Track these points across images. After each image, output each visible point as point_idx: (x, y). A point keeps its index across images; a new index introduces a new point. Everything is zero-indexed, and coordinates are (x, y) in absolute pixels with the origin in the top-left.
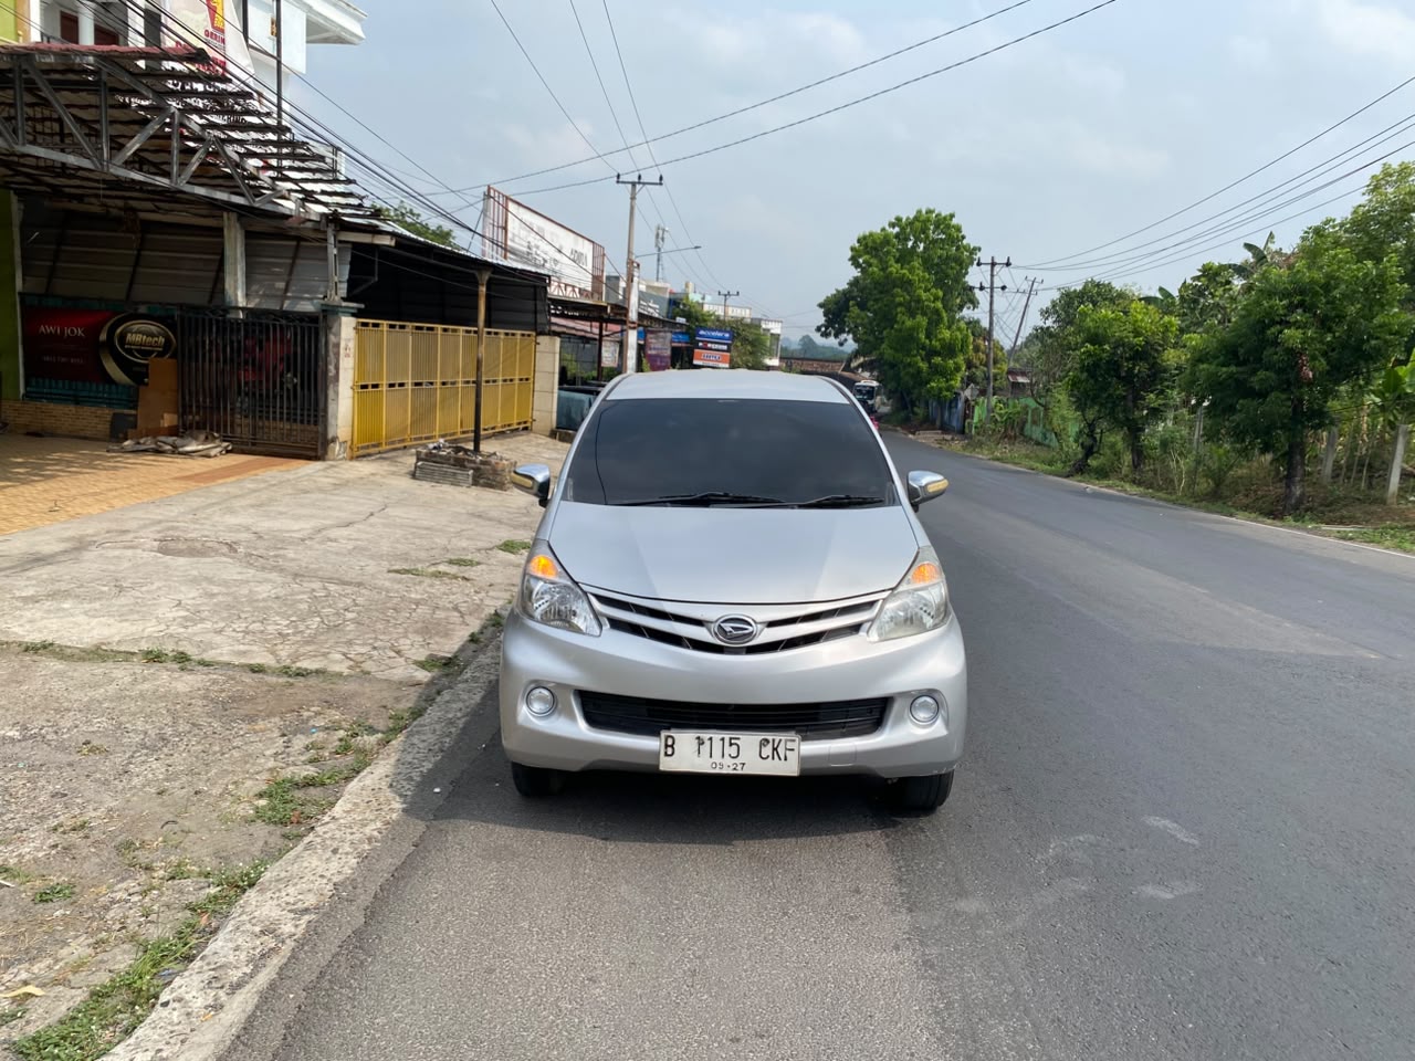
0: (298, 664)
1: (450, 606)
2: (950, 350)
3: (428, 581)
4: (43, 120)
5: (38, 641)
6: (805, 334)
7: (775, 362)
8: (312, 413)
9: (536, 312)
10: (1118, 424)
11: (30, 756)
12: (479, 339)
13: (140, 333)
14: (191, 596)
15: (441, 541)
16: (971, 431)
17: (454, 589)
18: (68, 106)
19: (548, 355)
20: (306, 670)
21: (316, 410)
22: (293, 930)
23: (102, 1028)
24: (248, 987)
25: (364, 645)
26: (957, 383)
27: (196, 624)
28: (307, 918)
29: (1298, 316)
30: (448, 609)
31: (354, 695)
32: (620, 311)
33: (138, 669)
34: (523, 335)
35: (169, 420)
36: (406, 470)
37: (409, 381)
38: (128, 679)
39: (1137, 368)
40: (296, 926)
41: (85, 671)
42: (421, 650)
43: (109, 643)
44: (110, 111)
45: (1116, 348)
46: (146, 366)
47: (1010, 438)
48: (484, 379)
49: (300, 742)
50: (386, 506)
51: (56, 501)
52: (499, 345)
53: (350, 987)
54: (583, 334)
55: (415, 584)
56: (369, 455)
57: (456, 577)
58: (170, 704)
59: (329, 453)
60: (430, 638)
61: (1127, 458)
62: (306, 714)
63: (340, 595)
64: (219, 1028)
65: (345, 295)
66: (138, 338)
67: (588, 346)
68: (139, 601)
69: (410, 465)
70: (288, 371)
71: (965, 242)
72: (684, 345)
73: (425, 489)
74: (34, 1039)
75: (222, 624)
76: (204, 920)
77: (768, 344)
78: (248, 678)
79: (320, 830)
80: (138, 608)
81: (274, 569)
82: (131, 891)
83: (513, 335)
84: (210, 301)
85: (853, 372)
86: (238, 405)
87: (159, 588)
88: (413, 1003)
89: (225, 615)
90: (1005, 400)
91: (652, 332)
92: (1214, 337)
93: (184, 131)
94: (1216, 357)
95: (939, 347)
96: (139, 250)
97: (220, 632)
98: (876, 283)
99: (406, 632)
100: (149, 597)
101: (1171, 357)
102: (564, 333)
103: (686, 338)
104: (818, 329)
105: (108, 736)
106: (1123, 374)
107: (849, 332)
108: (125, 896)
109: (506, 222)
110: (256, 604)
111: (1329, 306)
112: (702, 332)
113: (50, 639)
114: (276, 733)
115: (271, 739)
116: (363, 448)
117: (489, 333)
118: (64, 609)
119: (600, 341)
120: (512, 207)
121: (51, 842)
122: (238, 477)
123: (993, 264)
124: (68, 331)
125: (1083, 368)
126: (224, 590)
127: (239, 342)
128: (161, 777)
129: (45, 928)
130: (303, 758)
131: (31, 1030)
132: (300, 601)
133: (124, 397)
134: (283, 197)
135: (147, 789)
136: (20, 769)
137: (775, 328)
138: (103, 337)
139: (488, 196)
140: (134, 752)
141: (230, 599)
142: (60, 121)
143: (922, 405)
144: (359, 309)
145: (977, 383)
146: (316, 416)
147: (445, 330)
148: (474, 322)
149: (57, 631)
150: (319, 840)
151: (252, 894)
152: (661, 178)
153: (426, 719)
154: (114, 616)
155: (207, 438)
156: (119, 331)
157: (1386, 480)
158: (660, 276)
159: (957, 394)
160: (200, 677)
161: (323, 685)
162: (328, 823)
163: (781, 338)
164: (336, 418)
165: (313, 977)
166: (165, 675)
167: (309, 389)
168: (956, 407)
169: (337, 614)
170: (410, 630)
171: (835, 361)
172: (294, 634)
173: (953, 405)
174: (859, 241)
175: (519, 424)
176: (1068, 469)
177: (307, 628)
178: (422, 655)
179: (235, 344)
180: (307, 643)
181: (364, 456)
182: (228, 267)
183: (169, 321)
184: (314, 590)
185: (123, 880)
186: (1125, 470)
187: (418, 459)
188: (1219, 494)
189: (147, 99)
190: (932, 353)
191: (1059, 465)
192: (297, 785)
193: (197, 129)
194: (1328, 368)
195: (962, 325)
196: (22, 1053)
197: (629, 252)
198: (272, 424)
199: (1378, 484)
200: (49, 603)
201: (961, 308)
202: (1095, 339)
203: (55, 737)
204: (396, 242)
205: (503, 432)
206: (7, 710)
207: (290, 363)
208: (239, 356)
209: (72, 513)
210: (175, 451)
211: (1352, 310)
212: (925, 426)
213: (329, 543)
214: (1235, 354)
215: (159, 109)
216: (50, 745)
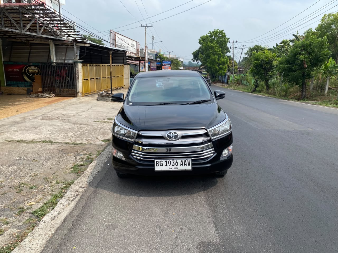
0: (76, 142)
1: (108, 128)
2: (224, 63)
3: (103, 123)
4: (7, 21)
5: (19, 140)
6: (189, 61)
7: (182, 68)
8: (73, 86)
9: (123, 60)
10: (263, 80)
11: (23, 163)
12: (111, 67)
13: (32, 69)
14: (51, 129)
15: (105, 114)
16: (229, 83)
17: (109, 125)
18: (12, 17)
19: (127, 70)
20: (78, 143)
21: (74, 86)
22: (82, 191)
23: (47, 209)
24: (74, 201)
25: (90, 137)
26: (226, 71)
27: (53, 135)
28: (84, 189)
29: (303, 52)
30: (108, 129)
31: (89, 148)
32: (143, 58)
33: (42, 145)
34: (121, 65)
35: (40, 89)
36: (96, 99)
37: (95, 78)
38: (40, 147)
39: (267, 66)
40: (82, 190)
41: (31, 145)
42: (102, 138)
43: (35, 139)
44: (22, 18)
45: (262, 61)
46: (34, 77)
47: (238, 84)
48: (112, 76)
49: (78, 157)
50: (92, 107)
51: (17, 109)
52: (116, 68)
53: (94, 199)
54: (135, 64)
55: (100, 124)
56: (87, 95)
57: (109, 122)
58: (50, 151)
59: (78, 95)
60: (104, 135)
61: (265, 87)
62: (79, 152)
63: (84, 127)
64: (70, 207)
65: (79, 58)
66: (31, 71)
67: (137, 66)
68: (40, 130)
69: (96, 98)
70: (67, 77)
71: (226, 37)
72: (160, 65)
73: (100, 103)
74: (35, 211)
75: (58, 135)
76: (63, 191)
77: (180, 64)
78: (66, 145)
79: (85, 173)
80: (39, 132)
81: (68, 122)
82: (48, 186)
83: (118, 65)
84: (48, 61)
85: (201, 70)
86: (56, 85)
87: (44, 127)
88: (106, 201)
89: (59, 132)
90: (237, 75)
91: (152, 62)
92: (284, 58)
93: (39, 22)
94: (284, 63)
95: (221, 63)
96: (30, 50)
97: (58, 136)
98: (205, 48)
99: (99, 134)
100: (42, 129)
101: (275, 63)
102: (131, 64)
103: (160, 63)
104: (192, 60)
105: (38, 158)
106: (264, 68)
107: (199, 60)
108: (47, 187)
109: (115, 38)
110: (65, 130)
111: (311, 49)
112: (164, 62)
113: (22, 139)
114: (73, 156)
115: (72, 157)
116: (85, 94)
117: (113, 65)
118: (23, 133)
119: (139, 65)
120: (116, 34)
121: (30, 178)
122: (58, 102)
123: (233, 42)
124: (15, 70)
125: (254, 67)
126: (58, 127)
127: (55, 71)
128: (50, 165)
129: (32, 193)
130: (79, 160)
131: (34, 210)
132: (75, 129)
133: (29, 85)
134: (63, 36)
135: (48, 168)
136: (21, 165)
137: (182, 60)
138: (23, 71)
139: (111, 32)
140: (44, 161)
141: (59, 129)
142: (10, 21)
143: (218, 77)
144: (82, 61)
145: (230, 71)
146: (74, 87)
147: (102, 65)
148: (109, 63)
149: (23, 137)
150: (85, 175)
151: (73, 185)
152: (152, 25)
153: (105, 152)
154: (35, 134)
155: (49, 93)
156: (27, 69)
157: (325, 90)
158: (153, 48)
159: (226, 74)
160: (55, 146)
161: (82, 146)
162: (86, 172)
163: (183, 62)
164: (79, 87)
165: (87, 198)
166: (48, 145)
167: (72, 80)
168: (226, 77)
169: (83, 131)
170: (100, 134)
171: (197, 67)
172: (74, 136)
173: (225, 77)
174: (201, 38)
175: (121, 86)
176: (251, 91)
177: (77, 134)
178: (103, 139)
179: (54, 71)
180: (78, 138)
181: (86, 96)
182: (51, 53)
183: (38, 66)
184: (78, 126)
185: (46, 184)
186: (265, 90)
187: (98, 96)
188: (286, 95)
189: (31, 15)
190: (220, 64)
191: (250, 90)
192: (79, 166)
193: (42, 21)
194: (310, 64)
195: (226, 57)
196: (33, 214)
197: (145, 43)
198: (64, 89)
199: (323, 91)
200: (20, 132)
201: (226, 53)
202: (257, 59)
203: (27, 159)
204: (90, 45)
205: (117, 89)
206: (16, 154)
207: (67, 75)
208: (55, 74)
209: (21, 112)
210: (42, 97)
211: (316, 50)
212: (218, 82)
213: (80, 116)
214: (289, 62)
215: (33, 17)
216: (26, 160)
